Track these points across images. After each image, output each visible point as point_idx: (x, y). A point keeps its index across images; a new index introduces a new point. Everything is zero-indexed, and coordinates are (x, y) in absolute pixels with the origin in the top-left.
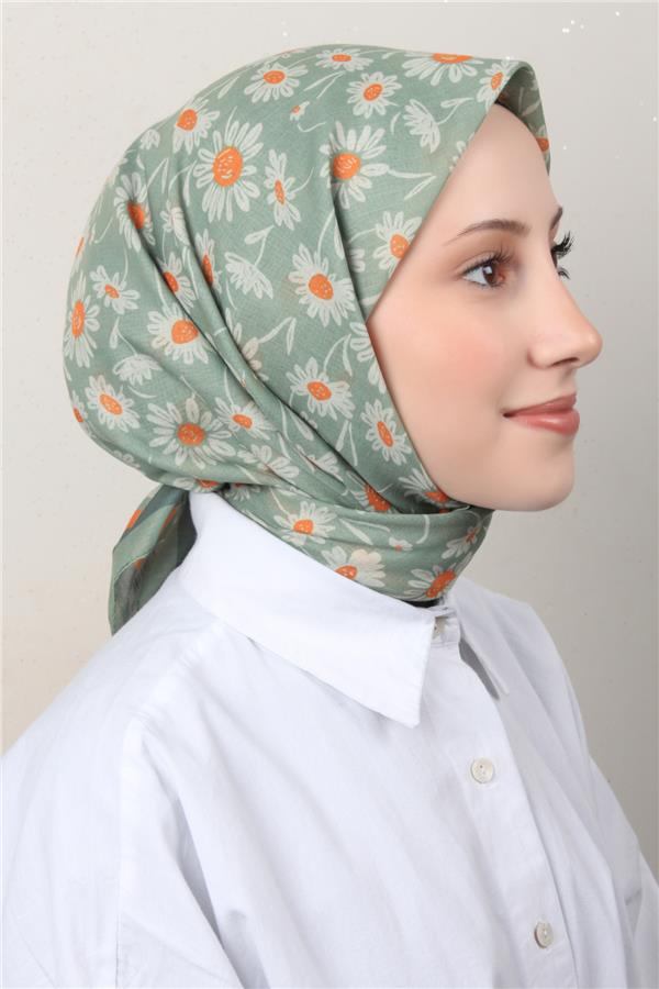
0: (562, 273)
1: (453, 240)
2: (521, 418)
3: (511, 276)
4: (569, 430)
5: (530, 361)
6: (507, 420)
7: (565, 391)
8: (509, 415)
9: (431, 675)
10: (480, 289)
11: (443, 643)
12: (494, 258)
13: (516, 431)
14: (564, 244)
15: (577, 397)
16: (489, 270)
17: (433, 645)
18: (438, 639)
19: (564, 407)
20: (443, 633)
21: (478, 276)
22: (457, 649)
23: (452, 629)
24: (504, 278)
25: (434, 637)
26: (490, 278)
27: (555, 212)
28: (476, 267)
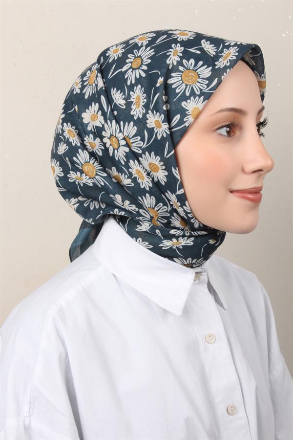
0: (261, 135)
1: (213, 114)
2: (237, 194)
3: (238, 132)
4: (257, 201)
5: (243, 171)
6: (231, 193)
7: (258, 185)
8: (231, 192)
9: (192, 296)
10: (223, 137)
11: (200, 283)
12: (230, 124)
13: (234, 199)
14: (264, 122)
15: (263, 188)
16: (228, 129)
17: (193, 284)
18: (197, 281)
19: (257, 191)
20: (199, 279)
21: (224, 131)
22: (206, 286)
23: (204, 277)
24: (235, 133)
25: (194, 281)
26: (228, 132)
27: (261, 107)
28: (222, 127)
